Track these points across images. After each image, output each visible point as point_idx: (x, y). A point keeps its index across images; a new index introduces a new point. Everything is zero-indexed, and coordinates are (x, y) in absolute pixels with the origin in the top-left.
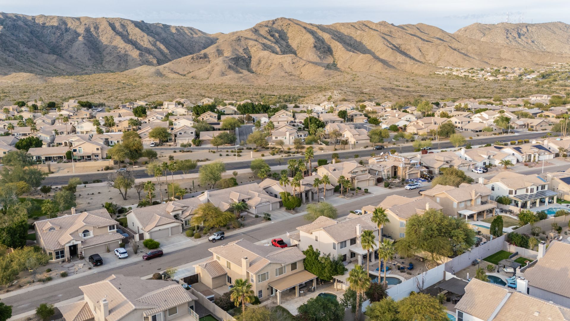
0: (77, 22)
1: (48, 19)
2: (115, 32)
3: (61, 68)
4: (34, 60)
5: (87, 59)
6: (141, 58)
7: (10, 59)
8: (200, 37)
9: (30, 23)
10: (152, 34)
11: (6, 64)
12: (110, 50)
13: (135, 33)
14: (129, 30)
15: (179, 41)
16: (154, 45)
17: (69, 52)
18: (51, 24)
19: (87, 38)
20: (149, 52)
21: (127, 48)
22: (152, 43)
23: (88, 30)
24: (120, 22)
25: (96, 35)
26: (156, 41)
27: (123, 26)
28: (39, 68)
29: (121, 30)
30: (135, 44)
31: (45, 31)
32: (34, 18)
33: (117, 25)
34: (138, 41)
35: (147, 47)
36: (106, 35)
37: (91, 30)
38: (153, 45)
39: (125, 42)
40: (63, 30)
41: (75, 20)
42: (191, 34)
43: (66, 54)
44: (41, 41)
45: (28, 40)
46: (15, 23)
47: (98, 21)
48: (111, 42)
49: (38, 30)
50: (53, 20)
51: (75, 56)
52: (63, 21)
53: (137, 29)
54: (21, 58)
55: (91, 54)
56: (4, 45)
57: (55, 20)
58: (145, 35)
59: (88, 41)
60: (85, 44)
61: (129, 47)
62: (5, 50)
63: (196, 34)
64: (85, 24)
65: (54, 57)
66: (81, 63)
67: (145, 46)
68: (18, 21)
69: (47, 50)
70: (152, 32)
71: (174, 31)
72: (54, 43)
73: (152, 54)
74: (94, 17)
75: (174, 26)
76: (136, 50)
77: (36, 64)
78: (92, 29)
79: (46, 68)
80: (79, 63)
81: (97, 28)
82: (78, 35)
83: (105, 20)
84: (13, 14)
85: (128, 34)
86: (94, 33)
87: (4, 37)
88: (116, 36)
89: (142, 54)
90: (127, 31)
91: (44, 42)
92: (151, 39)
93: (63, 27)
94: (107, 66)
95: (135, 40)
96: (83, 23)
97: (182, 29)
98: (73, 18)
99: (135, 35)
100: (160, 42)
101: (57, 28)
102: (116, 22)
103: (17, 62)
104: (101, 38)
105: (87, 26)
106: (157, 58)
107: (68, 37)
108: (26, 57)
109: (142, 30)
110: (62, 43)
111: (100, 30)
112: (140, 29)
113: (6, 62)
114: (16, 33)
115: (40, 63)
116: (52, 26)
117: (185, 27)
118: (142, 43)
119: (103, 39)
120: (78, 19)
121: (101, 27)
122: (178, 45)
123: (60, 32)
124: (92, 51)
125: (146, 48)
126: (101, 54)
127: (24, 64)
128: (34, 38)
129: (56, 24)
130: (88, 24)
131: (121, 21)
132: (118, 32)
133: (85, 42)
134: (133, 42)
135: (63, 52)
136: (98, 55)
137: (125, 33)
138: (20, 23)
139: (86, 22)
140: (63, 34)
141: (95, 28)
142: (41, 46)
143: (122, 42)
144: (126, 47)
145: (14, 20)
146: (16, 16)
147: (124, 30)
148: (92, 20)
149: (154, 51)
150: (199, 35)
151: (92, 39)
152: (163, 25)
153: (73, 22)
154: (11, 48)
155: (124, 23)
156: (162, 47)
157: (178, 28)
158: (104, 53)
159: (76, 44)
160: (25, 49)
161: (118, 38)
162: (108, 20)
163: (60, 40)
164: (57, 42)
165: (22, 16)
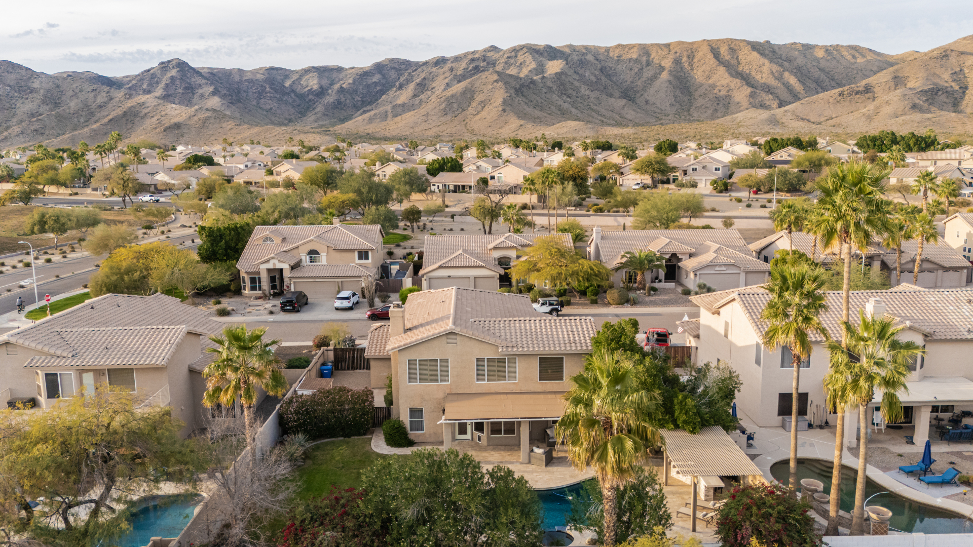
0: (666, 50)
1: (627, 50)
2: (718, 61)
3: (629, 117)
4: (595, 107)
5: (668, 104)
6: (752, 100)
7: (566, 106)
8: (869, 61)
9: (601, 57)
10: (779, 60)
11: (559, 113)
12: (706, 90)
13: (751, 61)
14: (740, 57)
15: (827, 70)
16: (779, 78)
17: (646, 95)
18: (629, 56)
19: (674, 73)
20: (768, 89)
21: (732, 85)
22: (776, 74)
23: (677, 61)
24: (729, 45)
25: (688, 68)
26: (783, 71)
27: (732, 50)
28: (600, 118)
29: (727, 57)
30: (746, 79)
31: (619, 66)
32: (607, 50)
33: (724, 51)
34: (753, 74)
35: (766, 81)
36: (704, 67)
37: (683, 61)
38: (776, 78)
39: (731, 75)
40: (644, 63)
41: (663, 48)
42: (854, 57)
43: (641, 99)
44: (612, 81)
45: (594, 79)
46: (583, 58)
47: (695, 46)
48: (709, 77)
49: (611, 65)
50: (633, 50)
51: (652, 100)
52: (645, 50)
53: (755, 54)
54: (579, 105)
55: (675, 97)
56: (562, 87)
57: (635, 50)
58: (767, 62)
59: (676, 77)
60: (670, 82)
61: (736, 82)
62: (562, 93)
63: (863, 56)
64: (676, 53)
65: (622, 102)
66: (659, 111)
67: (763, 81)
68: (587, 54)
69: (617, 93)
70: (780, 58)
71: (820, 54)
72: (628, 83)
73: (771, 93)
74: (690, 41)
75: (822, 46)
76: (746, 87)
77: (597, 112)
78: (685, 59)
79: (609, 119)
80: (657, 111)
81: (691, 57)
82: (662, 69)
83: (706, 43)
84: (583, 46)
85: (739, 63)
86: (686, 65)
87: (563, 77)
88: (718, 68)
89: (755, 93)
90: (737, 58)
91: (615, 83)
92: (775, 68)
93: (644, 59)
94: (695, 114)
95: (748, 72)
96: (673, 52)
97: (837, 50)
98: (659, 45)
99: (750, 63)
100: (791, 72)
101: (636, 61)
102: (722, 45)
103: (573, 110)
104: (695, 71)
105: (678, 54)
106: (780, 100)
107: (648, 73)
108: (585, 104)
109: (763, 54)
110: (639, 83)
111: (696, 60)
112: (759, 53)
113: (560, 110)
114: (581, 71)
115: (603, 111)
116: (630, 60)
117: (842, 46)
118: (758, 77)
119: (699, 73)
120: (668, 46)
121: (699, 55)
122: (823, 76)
123: (639, 66)
124: (678, 92)
125: (764, 83)
126: (690, 96)
127: (582, 112)
128: (603, 78)
129: (634, 56)
130: (679, 52)
131: (730, 42)
132: (723, 61)
133: (671, 78)
134: (745, 76)
135: (638, 95)
136: (685, 99)
137: (733, 62)
138: (590, 57)
139: (677, 49)
140: (642, 69)
141: (689, 57)
142: (610, 88)
143: (726, 75)
144: (730, 84)
145: (583, 54)
146: (586, 48)
147: (733, 58)
148: (686, 46)
149: (777, 88)
150: (869, 58)
151: (682, 74)
152: (803, 45)
153: (659, 50)
154: (570, 92)
155: (735, 45)
156: (793, 81)
157: (830, 48)
158: (696, 95)
159: (657, 83)
160: (588, 92)
161: (722, 69)
162: (711, 43)
163: (637, 78)
164: (632, 82)
165: (593, 48)
